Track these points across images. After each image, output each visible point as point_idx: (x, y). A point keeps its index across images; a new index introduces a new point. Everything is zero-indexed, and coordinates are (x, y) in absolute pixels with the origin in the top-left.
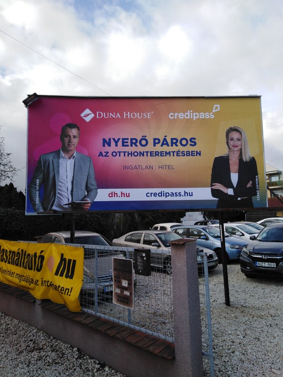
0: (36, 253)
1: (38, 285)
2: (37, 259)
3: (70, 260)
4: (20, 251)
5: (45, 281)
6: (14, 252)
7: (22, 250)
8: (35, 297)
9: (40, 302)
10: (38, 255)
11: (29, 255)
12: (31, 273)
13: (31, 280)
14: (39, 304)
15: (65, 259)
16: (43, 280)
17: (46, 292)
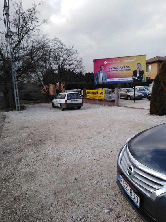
3: (102, 92)
6: (91, 92)
11: (95, 92)
12: (95, 95)
14: (97, 100)
16: (98, 96)
17: (98, 98)
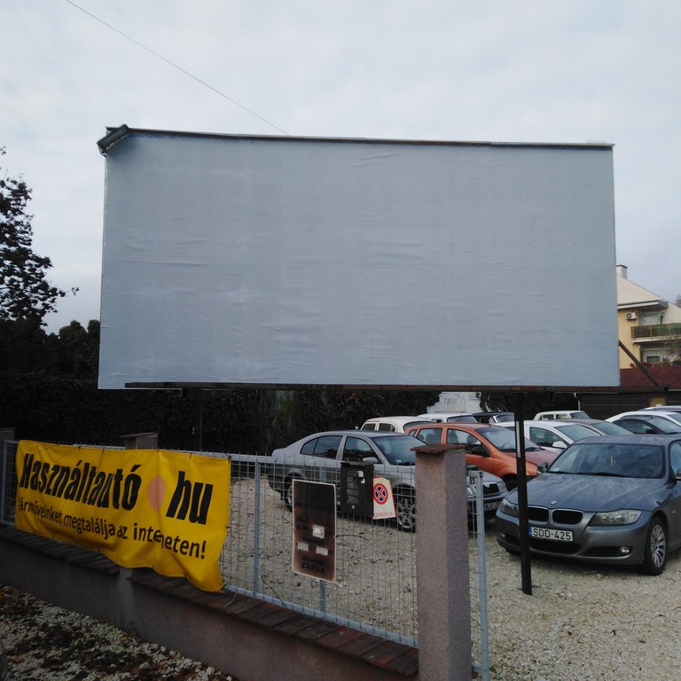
0: (120, 471)
1: (126, 538)
2: (123, 483)
3: (198, 486)
4: (82, 467)
5: (141, 530)
6: (66, 470)
7: (87, 465)
8: (119, 563)
9: (130, 574)
10: (126, 474)
11: (102, 474)
12: (108, 514)
13: (108, 528)
14: (128, 579)
15: (188, 483)
16: (138, 527)
17: (146, 551)
